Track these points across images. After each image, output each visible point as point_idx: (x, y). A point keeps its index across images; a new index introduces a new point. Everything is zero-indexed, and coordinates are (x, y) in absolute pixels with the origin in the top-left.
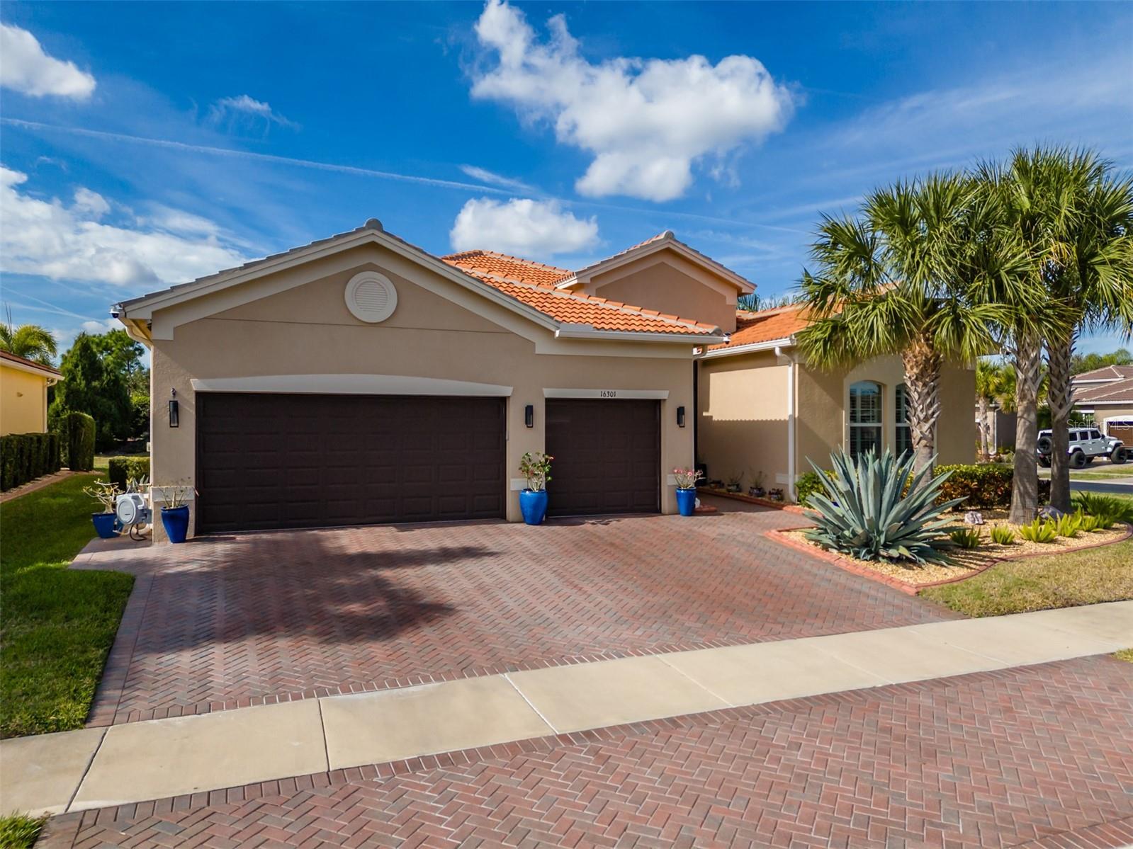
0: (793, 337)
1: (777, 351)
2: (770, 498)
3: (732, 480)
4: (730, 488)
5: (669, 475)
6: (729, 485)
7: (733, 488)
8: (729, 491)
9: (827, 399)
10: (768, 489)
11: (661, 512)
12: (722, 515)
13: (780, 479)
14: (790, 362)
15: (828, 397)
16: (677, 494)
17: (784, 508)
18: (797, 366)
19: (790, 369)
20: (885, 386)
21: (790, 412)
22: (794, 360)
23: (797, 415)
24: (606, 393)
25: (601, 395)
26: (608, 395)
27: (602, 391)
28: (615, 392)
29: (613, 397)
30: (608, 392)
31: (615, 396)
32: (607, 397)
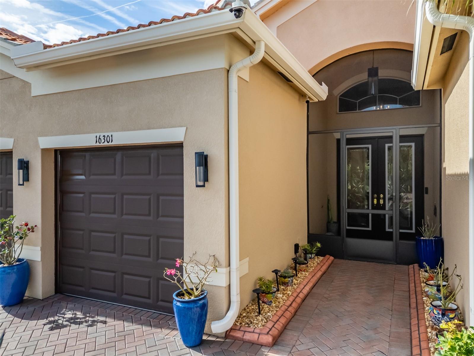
24: (102, 138)
25: (96, 142)
26: (104, 140)
27: (96, 136)
28: (112, 136)
29: (110, 143)
30: (103, 137)
31: (112, 141)
32: (103, 143)
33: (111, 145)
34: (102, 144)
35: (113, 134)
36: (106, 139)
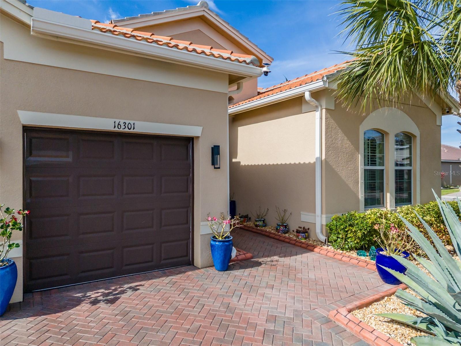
0: (325, 79)
1: (307, 96)
2: (298, 237)
3: (258, 216)
4: (258, 223)
5: (202, 223)
6: (256, 221)
7: (261, 223)
8: (257, 226)
9: (347, 143)
10: (294, 226)
11: (193, 265)
12: (259, 264)
13: (305, 218)
14: (317, 107)
15: (348, 142)
16: (212, 246)
17: (316, 250)
18: (324, 111)
19: (317, 114)
20: (387, 134)
21: (318, 155)
22: (321, 106)
23: (324, 157)
24: (122, 125)
25: (115, 127)
26: (124, 127)
27: (115, 122)
28: (134, 124)
29: (132, 130)
30: (124, 123)
31: (134, 128)
32: (123, 129)
33: (133, 132)
34: (121, 130)
35: (136, 122)
36: (126, 125)
